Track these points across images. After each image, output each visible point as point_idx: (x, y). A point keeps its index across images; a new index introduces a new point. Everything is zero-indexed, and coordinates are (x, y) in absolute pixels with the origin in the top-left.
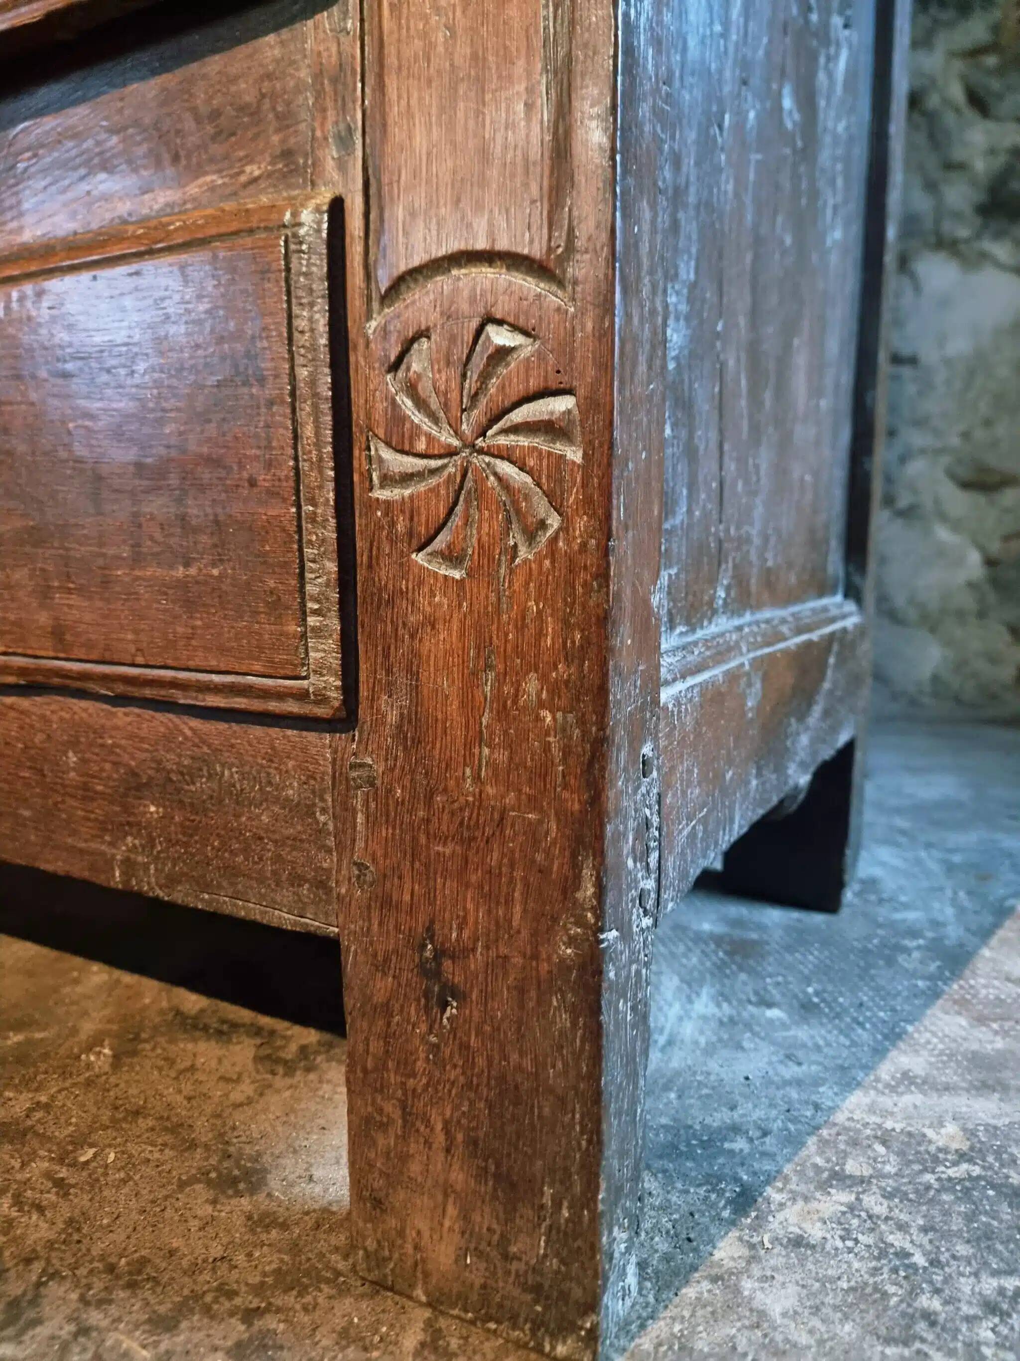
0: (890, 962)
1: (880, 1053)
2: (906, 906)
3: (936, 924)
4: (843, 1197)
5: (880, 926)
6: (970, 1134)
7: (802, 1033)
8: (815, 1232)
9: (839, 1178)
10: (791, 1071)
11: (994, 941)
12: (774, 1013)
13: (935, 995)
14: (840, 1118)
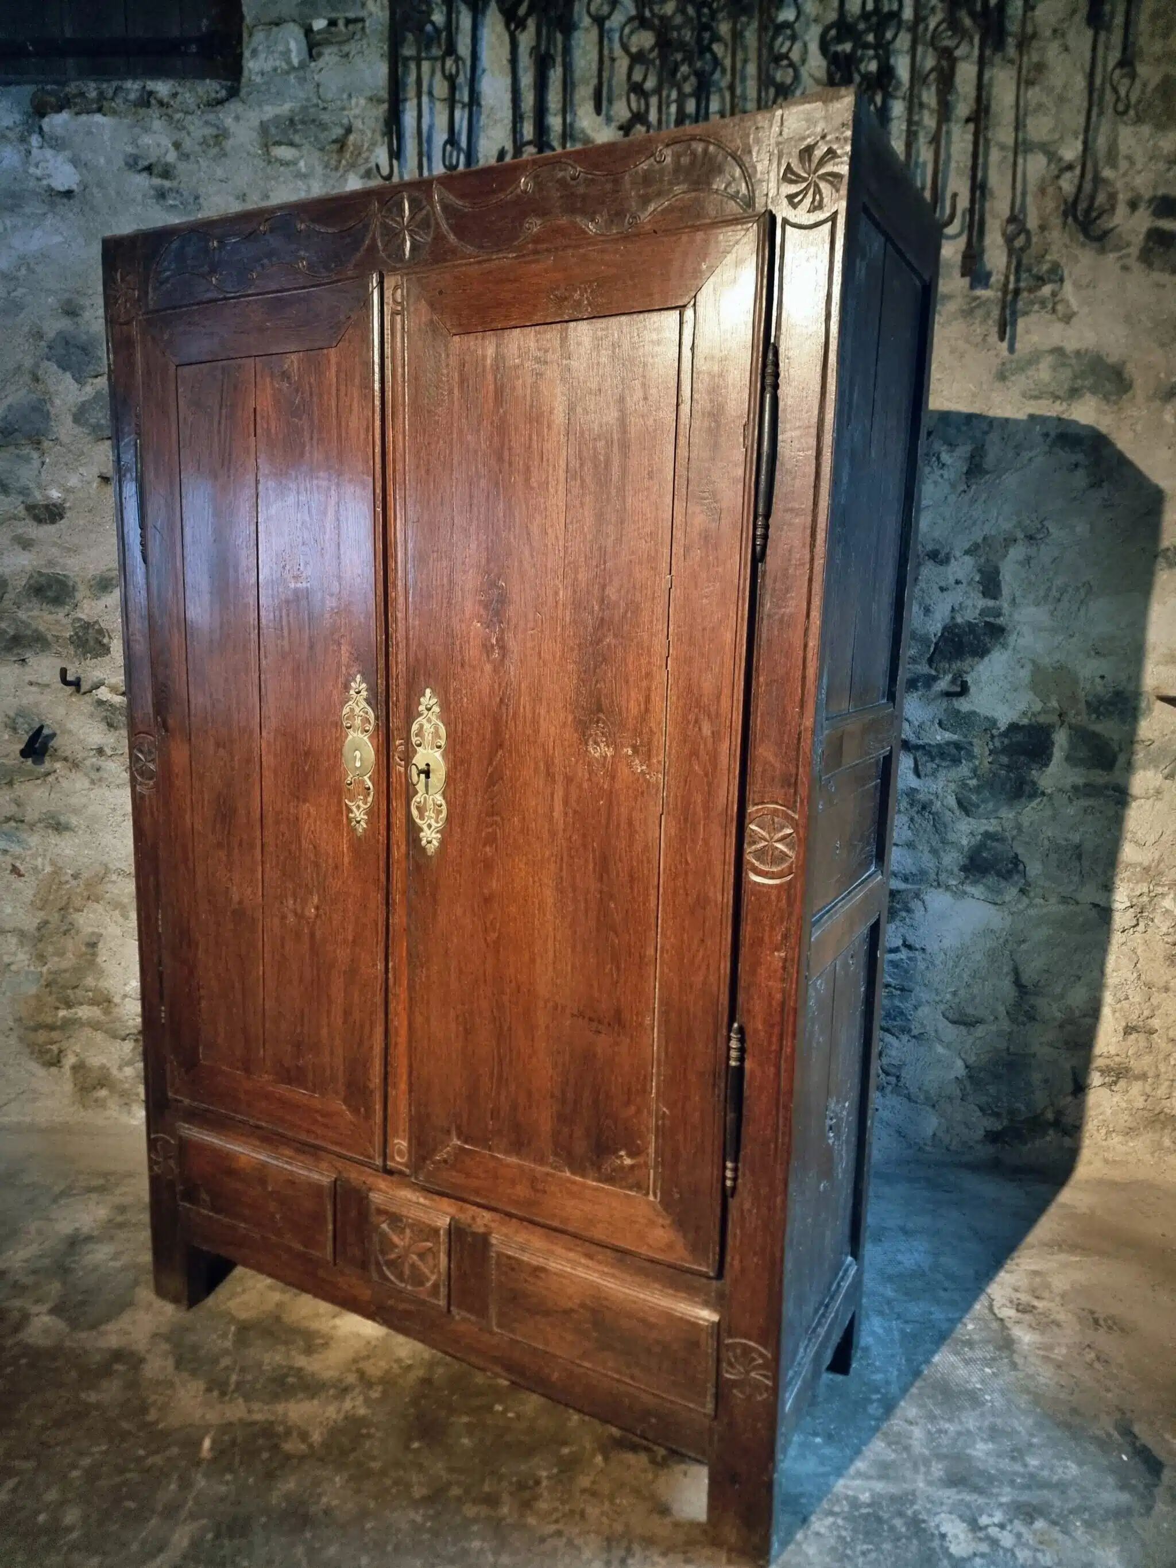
0: (865, 1409)
1: (852, 1460)
2: (878, 1370)
3: (888, 1383)
4: (831, 1519)
5: (865, 1384)
6: (872, 1496)
7: (827, 1451)
8: (822, 1530)
9: (831, 1513)
10: (822, 1470)
11: (907, 1397)
12: (818, 1440)
13: (876, 1429)
14: (835, 1490)
